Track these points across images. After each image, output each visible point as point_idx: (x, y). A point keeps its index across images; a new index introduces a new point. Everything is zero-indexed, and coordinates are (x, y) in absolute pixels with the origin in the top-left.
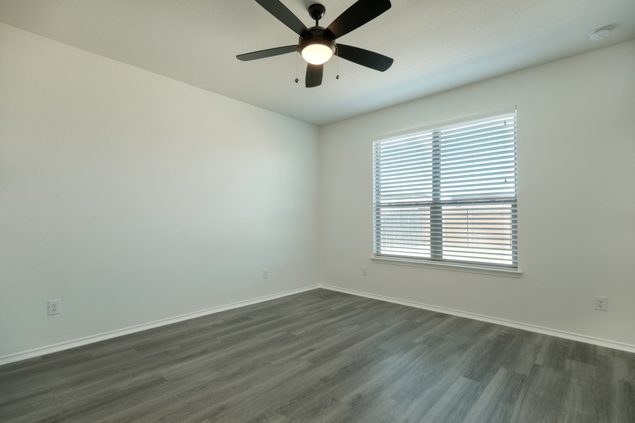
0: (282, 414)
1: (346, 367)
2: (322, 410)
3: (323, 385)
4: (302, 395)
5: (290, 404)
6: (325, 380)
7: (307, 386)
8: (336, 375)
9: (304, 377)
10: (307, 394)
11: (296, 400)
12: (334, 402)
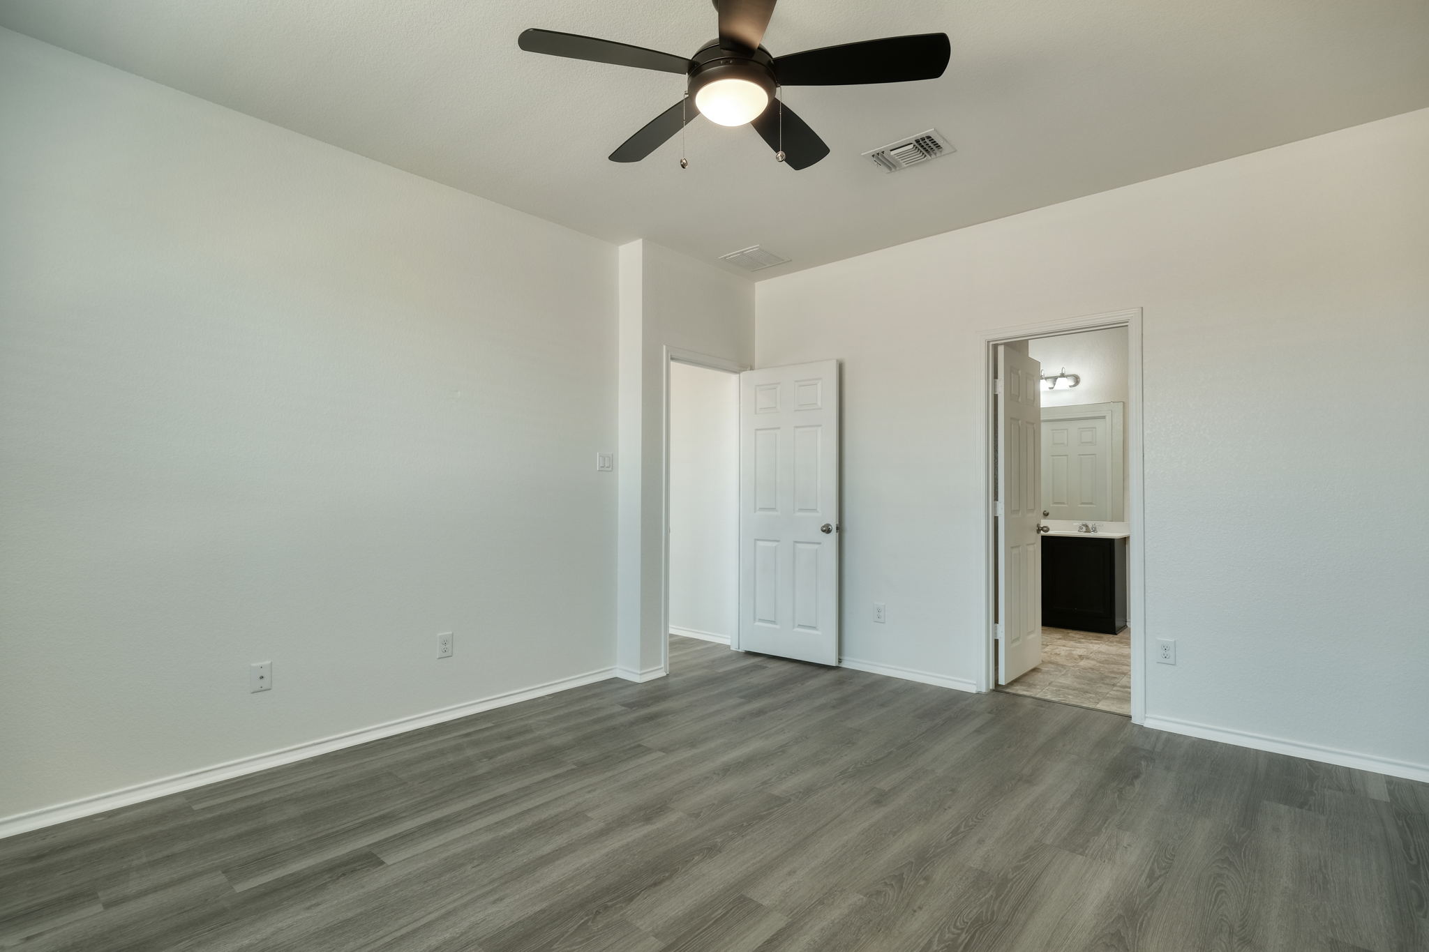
0: (777, 796)
1: (655, 884)
2: (716, 802)
3: (716, 840)
4: (754, 822)
5: (771, 809)
6: (711, 851)
7: (748, 837)
8: (686, 861)
9: (761, 857)
10: (745, 824)
11: (762, 814)
12: (695, 812)
